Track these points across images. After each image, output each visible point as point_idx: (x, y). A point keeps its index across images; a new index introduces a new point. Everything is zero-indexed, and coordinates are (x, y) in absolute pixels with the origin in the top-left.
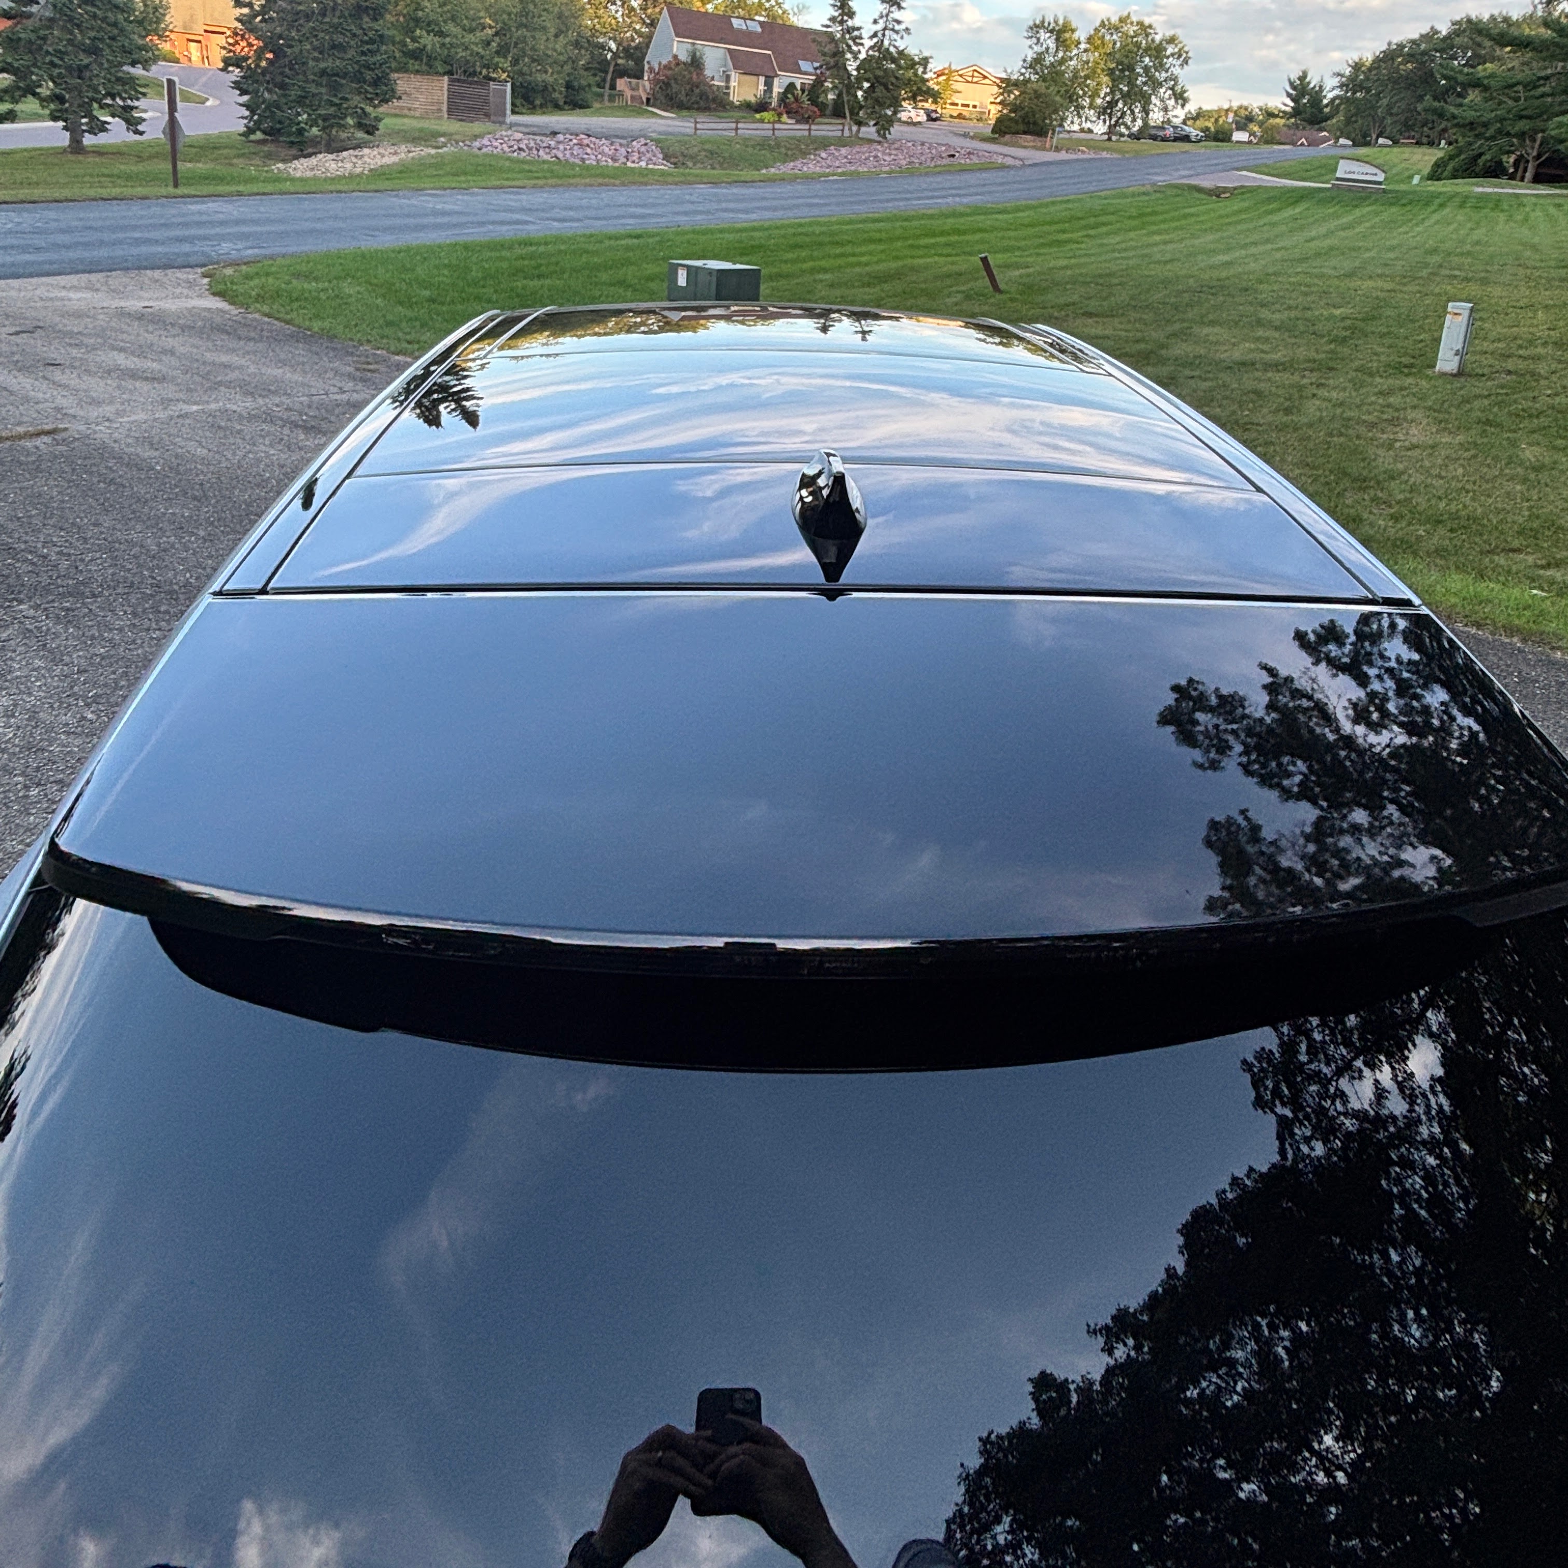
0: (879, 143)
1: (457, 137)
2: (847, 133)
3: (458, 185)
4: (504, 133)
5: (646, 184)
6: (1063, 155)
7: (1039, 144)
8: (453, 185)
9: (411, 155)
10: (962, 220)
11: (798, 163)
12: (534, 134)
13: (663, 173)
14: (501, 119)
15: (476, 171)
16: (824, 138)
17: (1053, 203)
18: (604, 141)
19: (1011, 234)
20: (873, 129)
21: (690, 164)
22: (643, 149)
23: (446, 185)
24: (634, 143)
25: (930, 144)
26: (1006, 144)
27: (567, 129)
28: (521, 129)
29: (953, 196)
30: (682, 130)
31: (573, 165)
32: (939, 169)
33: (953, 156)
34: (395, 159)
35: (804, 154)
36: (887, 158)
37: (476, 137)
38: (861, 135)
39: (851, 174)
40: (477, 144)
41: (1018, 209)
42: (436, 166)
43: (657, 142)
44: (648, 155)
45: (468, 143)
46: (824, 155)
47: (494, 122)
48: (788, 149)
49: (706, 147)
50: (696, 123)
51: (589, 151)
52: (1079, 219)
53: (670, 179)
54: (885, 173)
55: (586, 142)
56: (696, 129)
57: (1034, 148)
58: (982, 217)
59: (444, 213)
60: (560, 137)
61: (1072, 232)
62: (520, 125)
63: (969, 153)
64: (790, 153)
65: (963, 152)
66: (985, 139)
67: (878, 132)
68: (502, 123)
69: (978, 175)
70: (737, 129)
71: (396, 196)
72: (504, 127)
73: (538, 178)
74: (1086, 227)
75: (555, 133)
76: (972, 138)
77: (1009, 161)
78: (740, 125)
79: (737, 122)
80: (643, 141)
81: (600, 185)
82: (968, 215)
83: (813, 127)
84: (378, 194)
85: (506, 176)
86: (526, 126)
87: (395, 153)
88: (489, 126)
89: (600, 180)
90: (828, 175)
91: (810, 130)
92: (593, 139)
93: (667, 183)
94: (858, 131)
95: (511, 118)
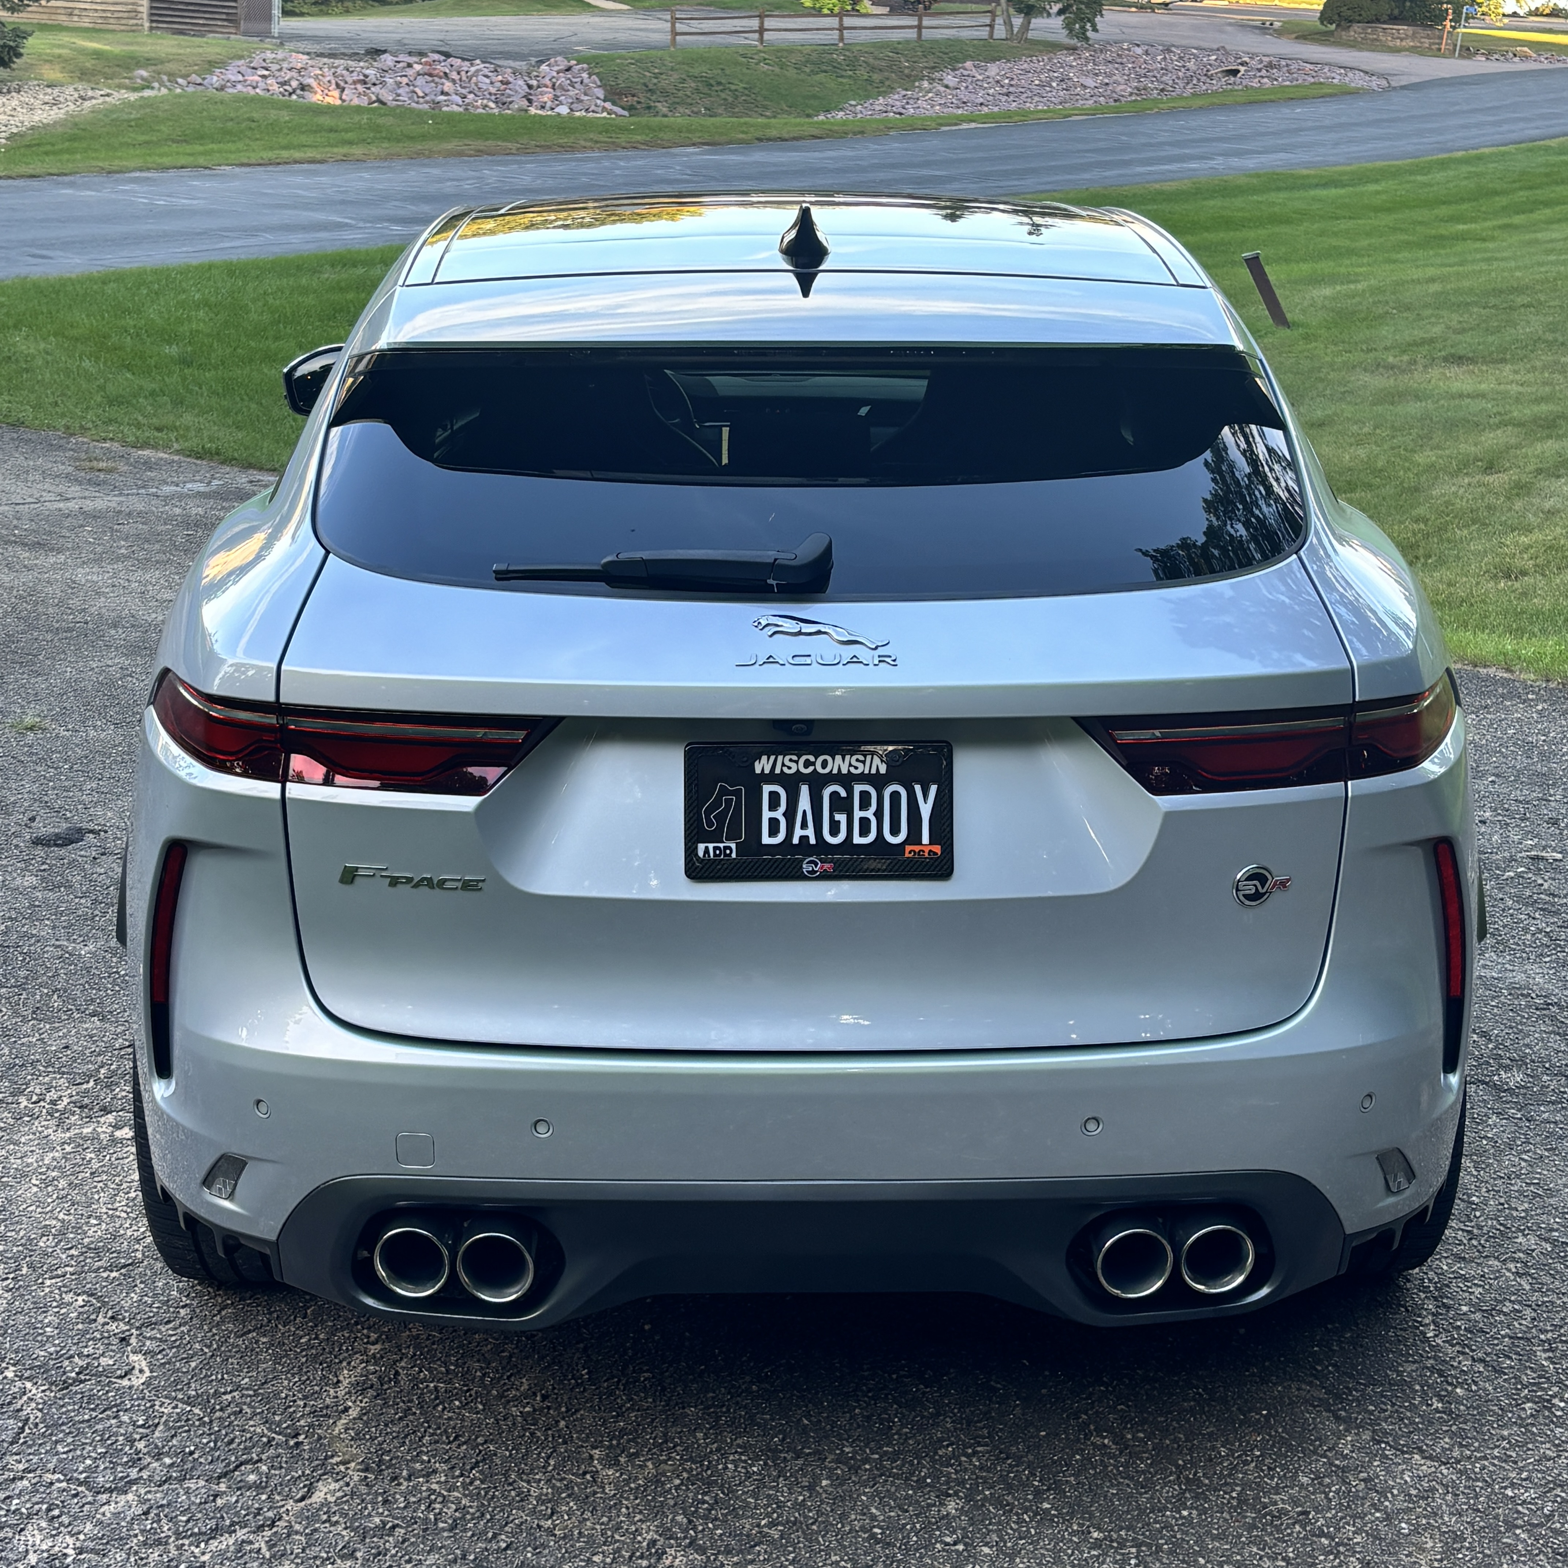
0: (1073, 49)
1: (171, 67)
2: (1000, 31)
3: (189, 160)
4: (269, 55)
5: (572, 149)
6: (1479, 65)
7: (1426, 42)
8: (183, 161)
9: (87, 104)
10: (1238, 202)
11: (895, 99)
12: (332, 56)
13: (606, 128)
14: (260, 26)
15: (226, 132)
16: (951, 43)
17: (1443, 165)
18: (479, 65)
19: (1343, 225)
20: (1058, 22)
21: (662, 107)
22: (562, 79)
23: (166, 161)
24: (544, 67)
25: (1185, 49)
26: (1352, 45)
27: (399, 42)
28: (301, 46)
29: (1226, 154)
30: (642, 36)
31: (420, 114)
32: (1199, 102)
33: (1235, 72)
34: (55, 114)
35: (909, 80)
36: (1090, 82)
37: (211, 65)
38: (1031, 35)
39: (1008, 115)
40: (215, 80)
41: (1362, 178)
42: (140, 124)
43: (594, 63)
44: (573, 92)
45: (194, 78)
46: (950, 79)
47: (245, 34)
48: (873, 69)
49: (695, 71)
50: (674, 20)
51: (448, 86)
52: (1496, 193)
53: (623, 139)
54: (1083, 111)
55: (441, 68)
56: (675, 33)
57: (1413, 50)
58: (1283, 195)
59: (171, 213)
60: (388, 60)
61: (1473, 220)
62: (299, 38)
63: (1270, 66)
64: (876, 77)
65: (1254, 63)
66: (1305, 35)
67: (1069, 26)
68: (266, 34)
69: (1286, 111)
70: (761, 30)
71: (72, 185)
72: (268, 43)
73: (350, 143)
74: (1505, 210)
75: (375, 53)
76: (1279, 33)
77: (1357, 81)
78: (769, 23)
79: (761, 17)
80: (563, 63)
81: (480, 152)
82: (1254, 190)
83: (926, 22)
84: (34, 183)
85: (284, 141)
86: (315, 39)
87: (55, 103)
88: (238, 41)
89: (480, 144)
90: (960, 120)
91: (919, 27)
92: (457, 62)
93: (616, 146)
94: (1026, 27)
95: (281, 25)
